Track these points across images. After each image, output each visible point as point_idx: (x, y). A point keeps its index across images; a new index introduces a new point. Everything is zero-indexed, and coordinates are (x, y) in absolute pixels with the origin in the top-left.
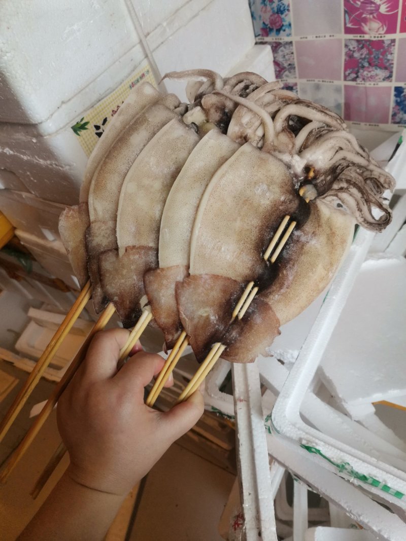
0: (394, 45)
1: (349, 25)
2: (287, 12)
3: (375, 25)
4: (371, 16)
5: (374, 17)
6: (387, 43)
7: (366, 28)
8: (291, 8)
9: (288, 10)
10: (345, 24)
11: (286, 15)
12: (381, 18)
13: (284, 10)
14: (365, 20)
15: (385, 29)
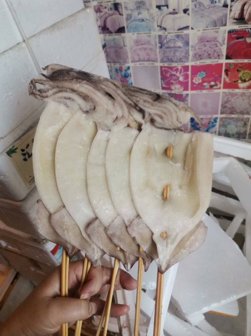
0: (188, 97)
1: (164, 86)
2: (129, 77)
3: (178, 86)
4: (175, 82)
5: (177, 83)
6: (184, 96)
7: (173, 87)
8: (132, 75)
9: (131, 76)
10: (162, 85)
11: (130, 79)
12: (180, 83)
13: (128, 76)
14: (172, 84)
15: (183, 88)
